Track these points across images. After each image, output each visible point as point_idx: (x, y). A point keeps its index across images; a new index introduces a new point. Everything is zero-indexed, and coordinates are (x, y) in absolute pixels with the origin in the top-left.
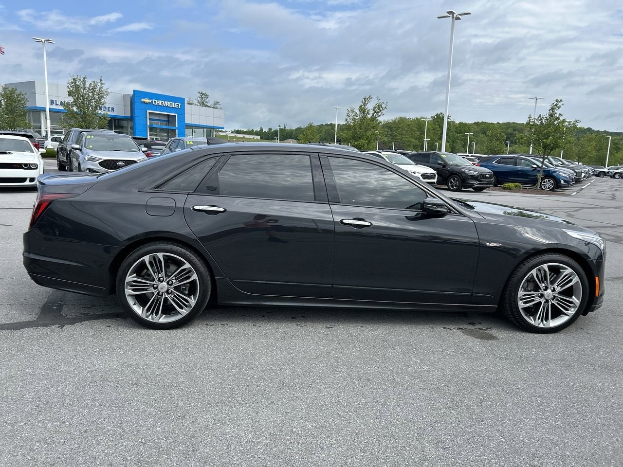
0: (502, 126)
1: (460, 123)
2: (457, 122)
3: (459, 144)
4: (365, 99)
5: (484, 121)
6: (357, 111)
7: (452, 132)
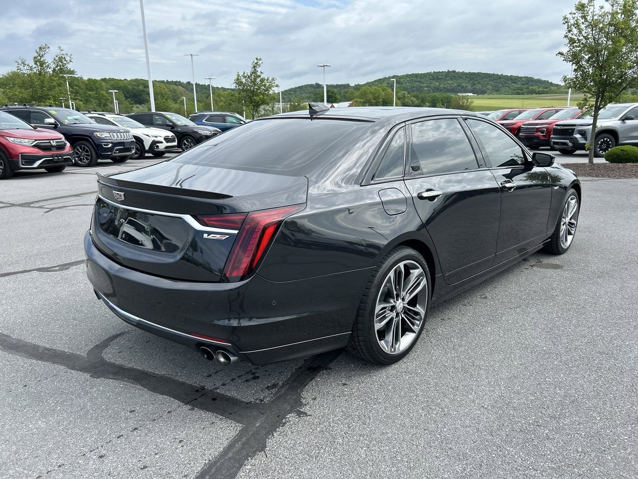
0: (132, 83)
1: (89, 80)
2: (85, 78)
3: (93, 103)
4: (40, 48)
5: (112, 77)
6: (32, 64)
7: (83, 89)
